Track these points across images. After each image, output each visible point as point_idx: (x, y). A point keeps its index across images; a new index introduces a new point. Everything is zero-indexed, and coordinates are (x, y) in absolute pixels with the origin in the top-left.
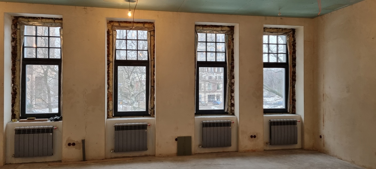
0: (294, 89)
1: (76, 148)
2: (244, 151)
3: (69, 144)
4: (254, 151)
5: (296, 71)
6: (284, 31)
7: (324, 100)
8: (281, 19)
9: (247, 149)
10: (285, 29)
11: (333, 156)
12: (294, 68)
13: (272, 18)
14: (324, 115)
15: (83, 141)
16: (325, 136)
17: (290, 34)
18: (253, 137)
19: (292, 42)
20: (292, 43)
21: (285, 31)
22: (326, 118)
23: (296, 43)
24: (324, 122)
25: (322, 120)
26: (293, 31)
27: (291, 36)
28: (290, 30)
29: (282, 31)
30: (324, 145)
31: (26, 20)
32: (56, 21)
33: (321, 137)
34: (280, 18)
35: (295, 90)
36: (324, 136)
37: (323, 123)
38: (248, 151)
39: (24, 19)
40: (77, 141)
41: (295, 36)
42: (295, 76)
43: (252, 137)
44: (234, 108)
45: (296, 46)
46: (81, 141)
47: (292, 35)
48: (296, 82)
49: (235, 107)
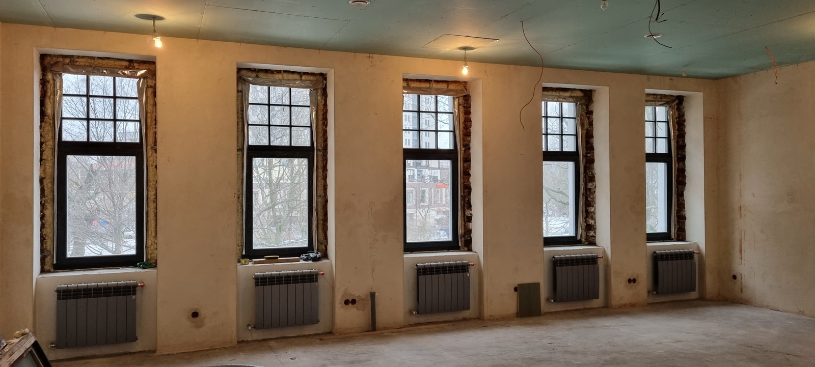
0: (680, 199)
1: (358, 309)
2: (618, 305)
3: (347, 302)
4: (633, 305)
5: (685, 167)
6: (664, 99)
7: (741, 217)
8: (671, 79)
9: (623, 302)
10: (665, 96)
11: (761, 306)
12: (681, 163)
13: (658, 77)
14: (741, 241)
15: (373, 295)
16: (743, 275)
17: (673, 104)
18: (632, 281)
19: (676, 118)
20: (676, 121)
21: (666, 100)
22: (745, 245)
23: (684, 121)
24: (741, 252)
25: (737, 249)
26: (680, 99)
27: (674, 107)
28: (673, 98)
29: (661, 98)
30: (742, 290)
31: (254, 75)
32: (303, 77)
33: (735, 277)
34: (669, 78)
35: (684, 200)
36: (741, 275)
37: (739, 254)
38: (625, 305)
39: (250, 73)
40: (359, 296)
41: (683, 108)
42: (684, 177)
43: (630, 281)
44: (595, 232)
45: (685, 125)
46: (369, 294)
47: (676, 107)
48: (686, 187)
49: (597, 231)
